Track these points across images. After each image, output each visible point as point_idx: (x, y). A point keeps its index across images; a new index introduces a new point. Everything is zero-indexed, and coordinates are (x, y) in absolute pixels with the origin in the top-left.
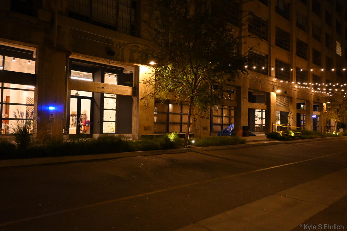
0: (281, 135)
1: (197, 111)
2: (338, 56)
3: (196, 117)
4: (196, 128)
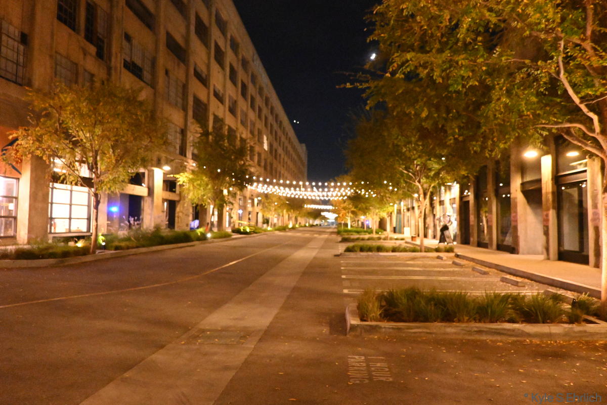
0: (242, 230)
1: (182, 209)
2: (265, 150)
3: (181, 214)
4: (179, 224)
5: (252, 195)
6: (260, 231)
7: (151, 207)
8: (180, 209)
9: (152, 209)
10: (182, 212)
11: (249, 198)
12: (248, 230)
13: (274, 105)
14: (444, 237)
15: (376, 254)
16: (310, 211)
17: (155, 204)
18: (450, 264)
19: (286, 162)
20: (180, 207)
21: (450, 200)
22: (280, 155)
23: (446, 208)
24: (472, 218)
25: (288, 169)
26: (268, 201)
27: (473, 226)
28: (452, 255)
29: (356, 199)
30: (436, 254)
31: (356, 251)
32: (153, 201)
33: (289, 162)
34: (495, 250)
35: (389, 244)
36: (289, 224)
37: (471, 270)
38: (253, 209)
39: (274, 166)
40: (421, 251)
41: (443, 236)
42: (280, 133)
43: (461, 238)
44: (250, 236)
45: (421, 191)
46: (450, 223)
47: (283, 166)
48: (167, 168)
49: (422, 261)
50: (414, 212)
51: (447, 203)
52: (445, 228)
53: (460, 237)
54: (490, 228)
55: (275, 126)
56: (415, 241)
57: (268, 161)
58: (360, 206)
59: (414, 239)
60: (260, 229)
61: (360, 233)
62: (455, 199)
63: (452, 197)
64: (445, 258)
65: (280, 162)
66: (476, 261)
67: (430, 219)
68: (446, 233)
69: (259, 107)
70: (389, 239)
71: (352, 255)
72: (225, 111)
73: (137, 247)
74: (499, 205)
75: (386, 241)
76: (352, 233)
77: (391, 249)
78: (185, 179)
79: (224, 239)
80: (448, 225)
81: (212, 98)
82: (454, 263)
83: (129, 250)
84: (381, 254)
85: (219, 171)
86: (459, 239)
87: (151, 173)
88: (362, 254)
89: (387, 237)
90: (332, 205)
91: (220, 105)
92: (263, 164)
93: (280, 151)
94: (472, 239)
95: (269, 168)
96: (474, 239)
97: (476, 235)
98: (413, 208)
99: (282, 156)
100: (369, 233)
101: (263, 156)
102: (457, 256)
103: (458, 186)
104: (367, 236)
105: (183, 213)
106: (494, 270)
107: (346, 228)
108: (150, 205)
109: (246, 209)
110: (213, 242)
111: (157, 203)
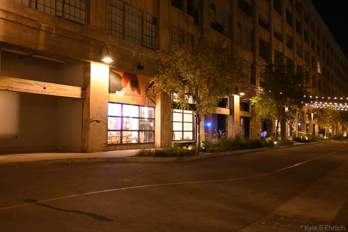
0: (302, 139)
1: (254, 124)
2: (319, 73)
3: (253, 127)
4: (253, 135)
5: (309, 111)
6: (317, 140)
7: (232, 123)
8: (253, 124)
9: (233, 124)
10: (253, 125)
11: (306, 113)
12: (307, 139)
17: (235, 120)
19: (339, 82)
20: (253, 122)
22: (332, 76)
25: (341, 87)
26: (323, 115)
32: (233, 118)
33: (341, 82)
36: (344, 134)
38: (310, 122)
39: (327, 86)
42: (331, 58)
44: (309, 143)
47: (336, 86)
48: (242, 94)
55: (327, 53)
57: (322, 82)
60: (317, 138)
65: (332, 83)
69: (312, 39)
72: (283, 47)
73: (225, 151)
78: (256, 101)
79: (287, 146)
81: (273, 38)
83: (220, 153)
85: (281, 93)
87: (231, 99)
91: (280, 42)
92: (317, 85)
93: (332, 73)
95: (322, 88)
99: (335, 77)
101: (317, 78)
105: (255, 126)
108: (232, 121)
109: (304, 122)
110: (278, 148)
111: (237, 120)
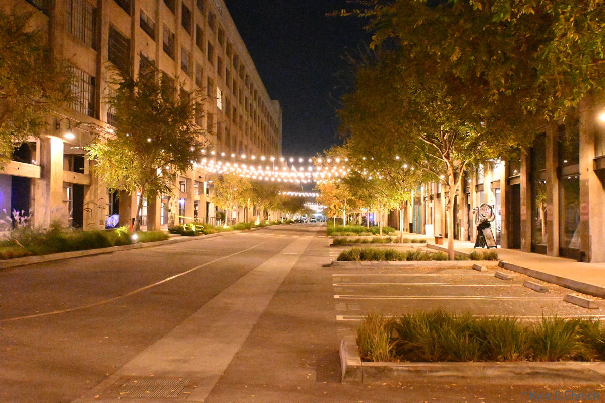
0: (185, 229)
1: (93, 198)
2: (218, 108)
3: (91, 206)
4: (90, 221)
5: (200, 177)
6: (212, 230)
7: (45, 196)
8: (90, 198)
9: (48, 199)
10: (92, 202)
11: (195, 181)
12: (193, 229)
13: (231, 41)
14: (484, 238)
15: (385, 263)
16: (286, 200)
17: (52, 190)
18: (490, 277)
19: (251, 128)
20: (91, 194)
21: (492, 183)
22: (241, 117)
23: (486, 195)
24: (524, 210)
25: (254, 138)
26: (224, 186)
27: (524, 221)
28: (494, 263)
29: (354, 182)
30: (471, 263)
31: (356, 260)
32: (48, 185)
33: (255, 128)
34: (557, 257)
35: (403, 249)
36: (256, 220)
37: (521, 285)
38: (201, 198)
39: (232, 133)
40: (449, 260)
41: (481, 237)
42: (240, 83)
43: (508, 238)
44: (196, 237)
45: (450, 171)
46: (492, 217)
47: (246, 134)
48: (70, 136)
49: (452, 273)
50: (439, 201)
51: (487, 188)
52: (485, 225)
53: (505, 237)
54: (549, 224)
55: (234, 74)
56: (441, 244)
57: (224, 126)
58: (360, 193)
59: (439, 240)
60: (212, 227)
61: (360, 234)
62: (499, 181)
63: (495, 179)
64: (484, 269)
65: (241, 128)
66: (529, 273)
67: (463, 211)
68: (486, 231)
69: (209, 44)
70: (403, 242)
71: (349, 264)
72: (157, 50)
73: (25, 255)
74: (563, 190)
75: (398, 244)
76: (348, 233)
77: (406, 256)
78: (99, 153)
79: (157, 243)
80: (489, 220)
81: (138, 30)
82: (497, 276)
84: (391, 263)
85: (149, 140)
86: (504, 241)
87: (46, 144)
88: (363, 263)
89: (401, 239)
90: (319, 192)
91: (150, 41)
92: (215, 130)
93: (241, 111)
94: (523, 241)
95: (224, 136)
96: (525, 241)
97: (529, 234)
98: (438, 196)
99: (245, 118)
100: (374, 234)
101: (215, 118)
102: (502, 265)
103: (503, 162)
104: (371, 237)
105: (95, 204)
106: (554, 285)
107: (340, 226)
108: (45, 192)
109: (191, 198)
110: (141, 248)
111: (55, 189)
